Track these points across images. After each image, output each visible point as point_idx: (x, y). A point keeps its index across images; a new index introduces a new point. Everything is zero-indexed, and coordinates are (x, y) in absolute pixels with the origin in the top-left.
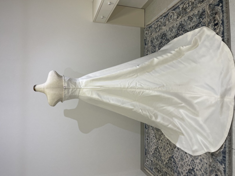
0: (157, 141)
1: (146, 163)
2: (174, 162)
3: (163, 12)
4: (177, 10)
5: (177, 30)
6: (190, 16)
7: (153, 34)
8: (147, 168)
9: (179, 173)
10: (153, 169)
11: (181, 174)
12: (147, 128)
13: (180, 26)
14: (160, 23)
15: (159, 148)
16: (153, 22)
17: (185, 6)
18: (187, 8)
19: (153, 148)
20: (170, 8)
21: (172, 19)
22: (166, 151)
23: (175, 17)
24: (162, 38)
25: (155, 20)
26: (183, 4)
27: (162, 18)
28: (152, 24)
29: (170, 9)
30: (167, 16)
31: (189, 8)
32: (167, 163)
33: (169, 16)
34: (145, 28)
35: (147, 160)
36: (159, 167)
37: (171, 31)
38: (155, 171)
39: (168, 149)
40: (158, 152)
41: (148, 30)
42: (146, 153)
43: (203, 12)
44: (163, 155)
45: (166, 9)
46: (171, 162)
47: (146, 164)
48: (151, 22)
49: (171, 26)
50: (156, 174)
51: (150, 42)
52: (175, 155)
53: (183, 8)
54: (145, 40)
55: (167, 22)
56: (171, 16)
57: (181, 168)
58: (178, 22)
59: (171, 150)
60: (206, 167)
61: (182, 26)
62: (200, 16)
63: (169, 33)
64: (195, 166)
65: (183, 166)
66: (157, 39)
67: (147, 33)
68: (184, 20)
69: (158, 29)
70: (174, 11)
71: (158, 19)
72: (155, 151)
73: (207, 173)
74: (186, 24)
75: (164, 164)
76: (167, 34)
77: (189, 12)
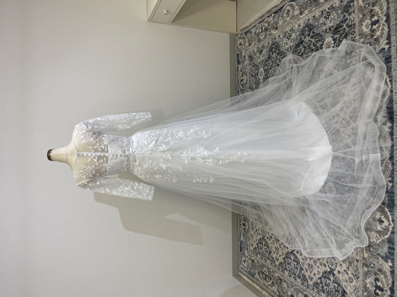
0: (262, 226)
1: (243, 265)
2: (294, 261)
3: (273, 6)
4: (301, 1)
5: (299, 36)
6: (325, 10)
7: (253, 44)
8: (245, 273)
9: (304, 279)
10: (255, 274)
11: (309, 280)
13: (305, 28)
14: (266, 25)
15: (266, 238)
16: (253, 23)
19: (255, 239)
21: (290, 16)
23: (297, 12)
24: (270, 50)
25: (257, 20)
27: (271, 15)
28: (250, 27)
30: (281, 11)
32: (281, 263)
33: (284, 11)
34: (237, 35)
35: (243, 259)
36: (267, 270)
37: (289, 37)
38: (258, 278)
40: (265, 245)
41: (244, 38)
42: (241, 248)
43: (350, 3)
44: (274, 249)
46: (290, 261)
47: (241, 265)
48: (249, 24)
49: (288, 29)
50: (262, 282)
51: (247, 58)
54: (238, 55)
55: (280, 23)
56: (289, 11)
57: (308, 270)
58: (301, 22)
60: (357, 267)
61: (309, 27)
62: (344, 9)
63: (285, 40)
64: (334, 265)
65: (312, 267)
66: (261, 52)
67: (242, 43)
68: (314, 17)
69: (262, 36)
70: (294, 1)
71: (264, 18)
72: (259, 245)
73: (359, 277)
74: (316, 24)
75: (275, 266)
76: (281, 43)
77: (323, 3)
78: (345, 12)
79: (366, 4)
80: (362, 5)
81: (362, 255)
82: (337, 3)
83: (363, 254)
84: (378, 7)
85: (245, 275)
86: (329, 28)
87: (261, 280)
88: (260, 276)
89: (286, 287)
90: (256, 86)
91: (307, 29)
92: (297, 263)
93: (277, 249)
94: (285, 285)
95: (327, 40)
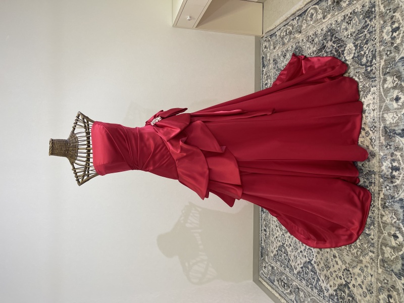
0: (282, 233)
1: (264, 271)
2: (312, 271)
3: (298, 9)
4: (324, 4)
5: (322, 40)
6: (347, 15)
7: (277, 48)
8: (265, 279)
9: (321, 290)
10: (274, 281)
11: (325, 292)
12: (264, 211)
14: (291, 28)
15: (285, 246)
16: (278, 26)
19: (275, 246)
21: (314, 20)
22: (299, 251)
23: (320, 16)
25: (282, 23)
27: (296, 18)
28: (275, 30)
29: (310, 2)
30: (305, 14)
32: (299, 272)
33: (308, 15)
34: (262, 37)
35: (264, 265)
36: (285, 278)
37: (312, 41)
38: (278, 285)
39: (303, 248)
40: (284, 253)
41: (269, 41)
42: (262, 253)
43: (372, 8)
44: (292, 257)
45: (303, 3)
46: (308, 270)
47: (262, 271)
48: (275, 27)
49: (311, 33)
51: (272, 61)
52: (314, 259)
54: (263, 58)
55: (304, 26)
56: (312, 15)
57: (324, 282)
58: (324, 26)
59: (307, 250)
60: (371, 281)
61: (332, 32)
62: (366, 14)
63: (308, 44)
64: (350, 279)
65: (328, 278)
66: (285, 56)
67: (267, 46)
68: (337, 21)
69: (286, 39)
70: (318, 5)
71: (288, 21)
72: (279, 252)
73: (372, 292)
74: (339, 28)
75: (294, 274)
76: (304, 47)
77: (346, 8)
78: (367, 17)
79: (387, 10)
80: (384, 11)
81: (376, 271)
82: (359, 8)
83: (378, 269)
84: (399, 13)
85: (265, 281)
86: (351, 34)
87: (280, 288)
88: (279, 283)
89: (303, 296)
91: (329, 33)
92: (314, 273)
93: (296, 257)
94: (302, 294)
95: (348, 46)
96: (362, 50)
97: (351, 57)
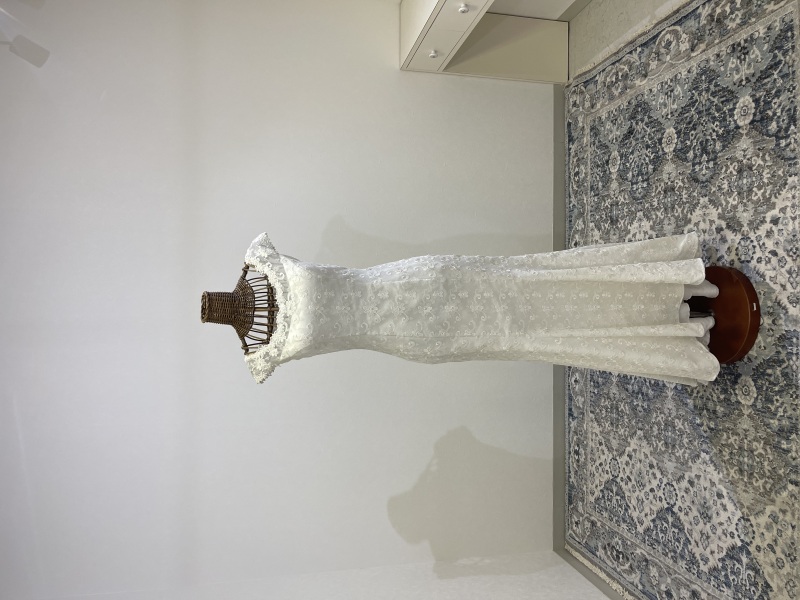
0: (611, 456)
1: (574, 531)
2: (674, 526)
3: (640, 32)
4: (692, 24)
5: (690, 91)
6: (739, 44)
7: (599, 106)
8: (577, 545)
9: (693, 561)
10: (597, 549)
11: (701, 563)
12: (575, 415)
13: (702, 75)
14: (626, 68)
15: (618, 480)
16: (600, 64)
17: (718, 10)
18: (726, 17)
19: (597, 482)
20: (664, 17)
21: (673, 52)
22: (647, 489)
23: (685, 46)
24: (632, 117)
25: (608, 58)
26: (713, 5)
27: (636, 50)
28: (594, 72)
29: (666, 19)
30: (654, 43)
31: (733, 16)
32: (648, 530)
33: (660, 43)
34: (568, 87)
35: (575, 519)
36: (620, 542)
37: (669, 93)
38: (603, 556)
39: (655, 483)
40: (617, 494)
41: (582, 92)
42: (570, 497)
43: (786, 31)
44: (634, 502)
45: (650, 21)
46: (665, 525)
47: (570, 531)
48: (593, 65)
49: (667, 77)
50: (610, 564)
51: (587, 131)
52: (679, 503)
53: (711, 16)
54: (569, 124)
55: (653, 65)
56: (669, 43)
57: (700, 544)
58: (694, 64)
59: (663, 486)
60: (792, 538)
61: (708, 74)
62: (775, 43)
63: (661, 99)
64: (751, 535)
65: (708, 537)
66: (614, 120)
67: (578, 102)
68: (718, 55)
69: (617, 89)
70: (680, 25)
71: (621, 55)
72: (606, 492)
73: (795, 559)
74: (722, 69)
75: (637, 534)
76: (654, 103)
77: (735, 30)
78: (777, 48)
82: (762, 32)
85: (577, 550)
86: (747, 78)
87: (607, 562)
88: (606, 553)
89: (657, 575)
90: (603, 186)
91: (703, 77)
92: (679, 529)
93: (640, 501)
94: (654, 571)
95: (741, 100)
96: (769, 109)
97: (748, 121)
